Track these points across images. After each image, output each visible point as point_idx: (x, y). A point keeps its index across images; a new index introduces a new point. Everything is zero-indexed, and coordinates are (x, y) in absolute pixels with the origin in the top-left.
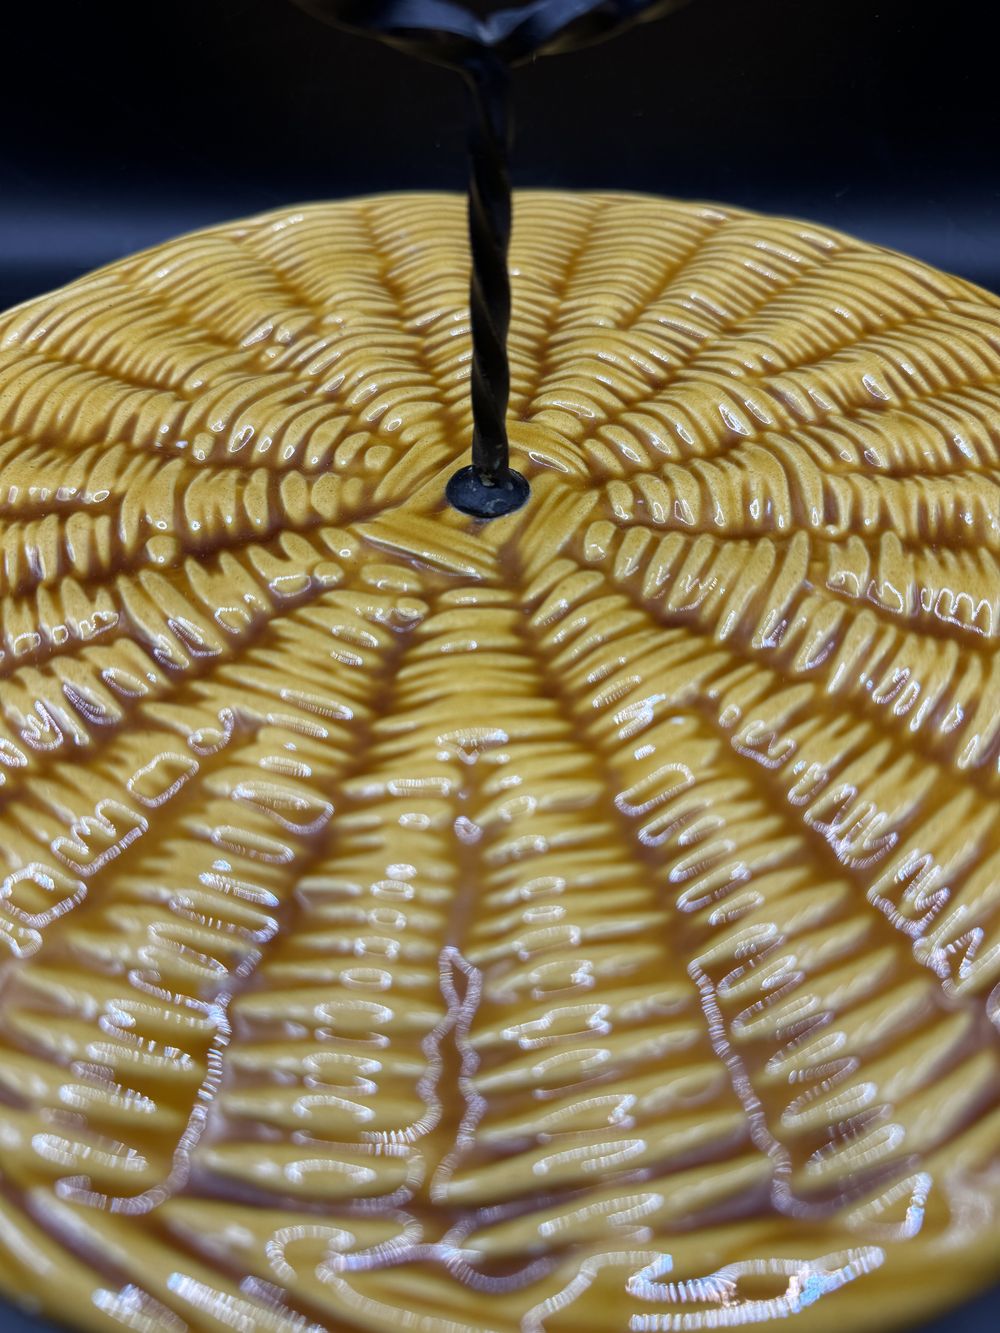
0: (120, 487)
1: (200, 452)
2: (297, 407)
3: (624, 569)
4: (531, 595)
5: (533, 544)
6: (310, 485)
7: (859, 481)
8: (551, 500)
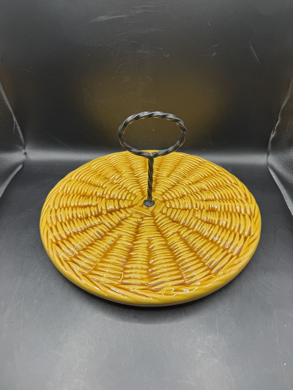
0: (97, 203)
1: (107, 197)
2: (120, 190)
3: (168, 214)
4: (156, 218)
5: (156, 211)
6: (124, 202)
7: (201, 202)
8: (158, 204)
